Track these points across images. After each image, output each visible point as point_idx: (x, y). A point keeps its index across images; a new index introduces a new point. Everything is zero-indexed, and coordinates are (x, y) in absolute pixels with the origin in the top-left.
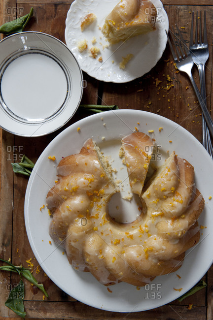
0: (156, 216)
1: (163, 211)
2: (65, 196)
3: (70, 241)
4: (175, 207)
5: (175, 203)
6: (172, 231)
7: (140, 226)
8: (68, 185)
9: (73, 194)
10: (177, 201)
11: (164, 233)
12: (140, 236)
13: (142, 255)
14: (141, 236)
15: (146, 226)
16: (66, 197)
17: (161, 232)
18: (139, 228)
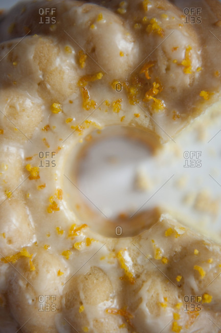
0: (120, 265)
1: (139, 282)
2: (128, 8)
3: (10, 46)
4: (158, 315)
5: (169, 312)
6: (90, 317)
7: (84, 226)
8: (159, 8)
9: (137, 26)
10: (176, 317)
11: (82, 296)
12: (58, 232)
13: (11, 246)
14: (61, 232)
15: (88, 242)
16: (124, 11)
17: (81, 286)
18: (78, 223)
